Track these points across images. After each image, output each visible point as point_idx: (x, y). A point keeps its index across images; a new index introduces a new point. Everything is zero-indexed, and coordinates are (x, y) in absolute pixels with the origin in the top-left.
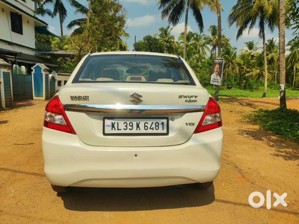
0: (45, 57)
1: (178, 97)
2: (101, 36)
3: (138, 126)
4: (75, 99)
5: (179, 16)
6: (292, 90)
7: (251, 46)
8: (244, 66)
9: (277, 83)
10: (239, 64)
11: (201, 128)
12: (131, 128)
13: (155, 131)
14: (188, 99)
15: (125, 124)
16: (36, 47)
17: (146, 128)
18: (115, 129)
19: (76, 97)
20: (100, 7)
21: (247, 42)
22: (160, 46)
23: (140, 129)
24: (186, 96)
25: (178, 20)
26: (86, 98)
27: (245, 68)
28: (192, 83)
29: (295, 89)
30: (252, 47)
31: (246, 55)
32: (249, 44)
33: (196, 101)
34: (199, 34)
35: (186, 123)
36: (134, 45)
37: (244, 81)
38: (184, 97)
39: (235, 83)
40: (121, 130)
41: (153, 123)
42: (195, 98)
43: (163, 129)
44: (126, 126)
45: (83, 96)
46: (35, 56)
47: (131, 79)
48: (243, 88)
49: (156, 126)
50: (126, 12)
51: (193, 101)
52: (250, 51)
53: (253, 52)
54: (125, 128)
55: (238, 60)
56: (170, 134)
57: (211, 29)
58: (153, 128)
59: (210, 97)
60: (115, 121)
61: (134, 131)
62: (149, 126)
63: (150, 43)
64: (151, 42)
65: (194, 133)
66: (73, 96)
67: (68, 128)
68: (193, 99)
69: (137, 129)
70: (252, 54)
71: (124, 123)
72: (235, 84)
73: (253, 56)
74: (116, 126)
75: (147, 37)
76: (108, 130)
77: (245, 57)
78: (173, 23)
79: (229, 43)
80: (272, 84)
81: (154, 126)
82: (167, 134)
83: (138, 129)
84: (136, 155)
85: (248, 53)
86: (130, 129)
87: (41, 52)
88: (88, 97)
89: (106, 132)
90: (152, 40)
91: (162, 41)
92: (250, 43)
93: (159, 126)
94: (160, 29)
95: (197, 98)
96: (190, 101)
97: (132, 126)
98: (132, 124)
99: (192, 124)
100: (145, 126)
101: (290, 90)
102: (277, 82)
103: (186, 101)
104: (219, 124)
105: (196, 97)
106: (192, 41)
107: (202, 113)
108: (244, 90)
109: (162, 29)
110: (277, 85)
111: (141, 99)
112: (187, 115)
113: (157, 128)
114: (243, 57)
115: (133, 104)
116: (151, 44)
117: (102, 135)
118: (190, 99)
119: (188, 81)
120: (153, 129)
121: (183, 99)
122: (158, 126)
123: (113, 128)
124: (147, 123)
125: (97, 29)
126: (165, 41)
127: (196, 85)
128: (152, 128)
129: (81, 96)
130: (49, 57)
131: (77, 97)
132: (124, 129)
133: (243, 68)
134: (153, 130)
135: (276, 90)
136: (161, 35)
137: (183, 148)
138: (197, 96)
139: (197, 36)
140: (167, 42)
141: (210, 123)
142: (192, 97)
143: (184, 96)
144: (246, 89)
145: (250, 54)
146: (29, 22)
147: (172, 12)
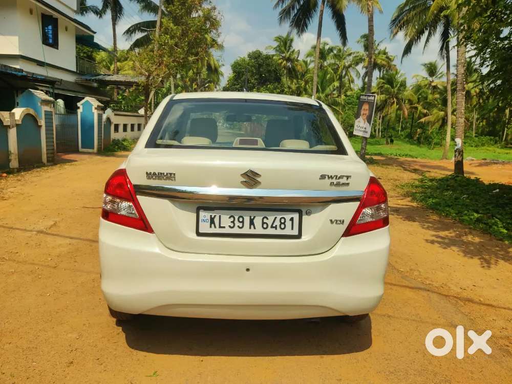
0: (90, 85)
1: (319, 177)
2: (182, 56)
3: (252, 223)
4: (154, 177)
5: (309, 20)
6: (502, 148)
7: (432, 70)
8: (419, 104)
9: (476, 135)
10: (411, 102)
11: (354, 229)
12: (241, 225)
13: (279, 232)
14: (335, 181)
15: (232, 219)
16: (77, 68)
17: (265, 226)
18: (215, 227)
19: (155, 174)
20: (182, 9)
21: (426, 63)
22: (275, 68)
23: (255, 228)
24: (331, 176)
25: (307, 27)
26: (170, 176)
27: (420, 108)
28: (341, 151)
29: (506, 147)
30: (434, 71)
31: (423, 84)
32: (429, 66)
33: (348, 184)
34: (342, 48)
35: (331, 221)
36: (232, 66)
37: (418, 130)
38: (329, 178)
39: (403, 133)
40: (224, 227)
41: (276, 218)
42: (347, 179)
43: (292, 229)
44: (233, 222)
45: (167, 174)
46: (76, 83)
47: (242, 142)
48: (415, 142)
49: (281, 223)
50: (222, 17)
51: (343, 184)
52: (430, 79)
53: (436, 82)
54: (232, 225)
55: (408, 93)
56: (303, 237)
57: (363, 40)
58: (276, 225)
59: (371, 177)
60: (216, 214)
61: (246, 230)
62: (270, 222)
63: (260, 63)
64: (261, 61)
65: (343, 236)
66: (151, 173)
67: (141, 223)
68: (344, 180)
69: (250, 228)
70: (433, 84)
71: (230, 218)
72: (402, 135)
73: (435, 87)
74: (216, 221)
75: (254, 53)
76: (205, 228)
77: (420, 89)
78: (299, 32)
79: (393, 63)
80: (467, 136)
81: (277, 223)
82: (299, 236)
83: (252, 226)
84: (248, 270)
85: (426, 82)
86: (238, 226)
87: (84, 77)
88: (174, 174)
89: (201, 231)
90: (262, 59)
91: (280, 59)
92: (431, 64)
93: (286, 223)
94: (276, 38)
95: (349, 179)
96: (338, 184)
97: (243, 222)
98: (243, 219)
99: (340, 221)
100: (263, 223)
101: (498, 147)
102: (476, 133)
103: (332, 184)
104: (385, 222)
105: (348, 177)
106: (330, 60)
107: (357, 204)
108: (418, 146)
109: (278, 39)
110: (475, 138)
111: (259, 179)
112: (333, 206)
113: (283, 226)
114: (418, 88)
115: (244, 187)
116: (260, 66)
117: (195, 235)
118: (338, 181)
119: (334, 147)
120: (276, 227)
121: (327, 181)
122: (284, 223)
123: (213, 225)
124: (267, 219)
125: (176, 45)
126: (284, 58)
127: (348, 155)
128: (274, 226)
129: (164, 174)
130: (95, 85)
131: (157, 174)
132: (230, 226)
133: (416, 108)
134: (276, 229)
135: (472, 146)
136: (278, 49)
137: (323, 260)
138: (350, 176)
139: (340, 50)
140: (288, 60)
141: (369, 220)
142: (343, 178)
143: (328, 176)
144: (421, 145)
145: (430, 84)
146: (68, 29)
147: (297, 13)
